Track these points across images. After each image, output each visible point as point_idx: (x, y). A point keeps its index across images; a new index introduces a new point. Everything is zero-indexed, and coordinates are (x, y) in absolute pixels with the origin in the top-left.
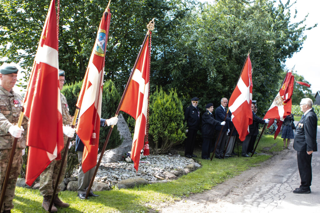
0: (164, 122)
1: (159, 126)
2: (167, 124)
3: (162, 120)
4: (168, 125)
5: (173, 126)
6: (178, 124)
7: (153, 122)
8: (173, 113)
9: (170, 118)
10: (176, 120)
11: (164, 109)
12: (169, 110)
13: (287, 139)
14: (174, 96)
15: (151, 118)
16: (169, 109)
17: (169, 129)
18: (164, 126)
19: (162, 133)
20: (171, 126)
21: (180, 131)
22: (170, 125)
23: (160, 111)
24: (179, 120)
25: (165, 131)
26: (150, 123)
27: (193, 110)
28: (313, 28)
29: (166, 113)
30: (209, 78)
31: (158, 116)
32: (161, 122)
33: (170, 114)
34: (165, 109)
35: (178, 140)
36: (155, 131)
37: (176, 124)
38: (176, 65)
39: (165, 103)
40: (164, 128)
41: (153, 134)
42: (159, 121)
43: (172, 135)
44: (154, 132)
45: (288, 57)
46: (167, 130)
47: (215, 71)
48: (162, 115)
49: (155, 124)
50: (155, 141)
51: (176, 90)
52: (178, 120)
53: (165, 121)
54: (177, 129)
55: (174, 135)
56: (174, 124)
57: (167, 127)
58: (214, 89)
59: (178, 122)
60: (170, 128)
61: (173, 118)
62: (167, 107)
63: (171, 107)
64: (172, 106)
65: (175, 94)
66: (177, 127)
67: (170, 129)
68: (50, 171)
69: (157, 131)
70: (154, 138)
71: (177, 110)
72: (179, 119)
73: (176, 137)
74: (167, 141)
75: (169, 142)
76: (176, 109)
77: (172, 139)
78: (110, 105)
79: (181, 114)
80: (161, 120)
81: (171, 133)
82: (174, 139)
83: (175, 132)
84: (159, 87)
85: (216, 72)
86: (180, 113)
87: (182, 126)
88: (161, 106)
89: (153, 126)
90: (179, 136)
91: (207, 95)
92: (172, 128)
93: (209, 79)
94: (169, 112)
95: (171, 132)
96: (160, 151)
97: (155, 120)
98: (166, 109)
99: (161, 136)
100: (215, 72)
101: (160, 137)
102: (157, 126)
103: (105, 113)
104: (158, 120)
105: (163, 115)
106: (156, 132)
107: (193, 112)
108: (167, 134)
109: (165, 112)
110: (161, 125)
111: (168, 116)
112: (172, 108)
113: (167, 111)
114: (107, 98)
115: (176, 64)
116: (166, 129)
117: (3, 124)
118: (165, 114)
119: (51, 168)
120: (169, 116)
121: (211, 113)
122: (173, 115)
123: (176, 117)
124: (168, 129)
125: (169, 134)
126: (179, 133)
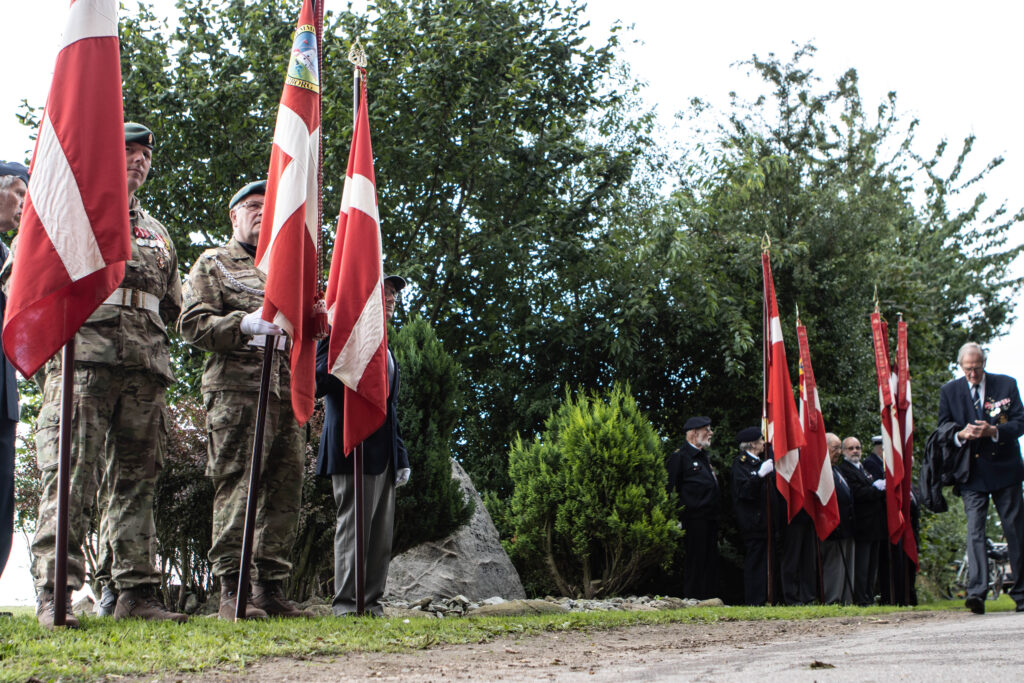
0: (603, 486)
1: (587, 498)
2: (612, 492)
3: (596, 478)
4: (615, 494)
5: (634, 497)
6: (650, 493)
7: (567, 493)
8: (629, 456)
9: (621, 470)
10: (643, 481)
11: (597, 443)
12: (615, 446)
14: (626, 406)
15: (558, 479)
16: (616, 441)
17: (621, 505)
18: (605, 500)
19: (599, 523)
20: (627, 497)
21: (657, 512)
22: (624, 493)
23: (587, 451)
24: (652, 479)
25: (609, 514)
26: (558, 495)
27: (695, 459)
29: (606, 455)
30: (728, 359)
31: (580, 467)
32: (594, 485)
33: (620, 457)
34: (601, 441)
35: (657, 540)
36: (576, 519)
37: (644, 491)
38: (621, 321)
39: (599, 426)
40: (603, 507)
41: (570, 530)
42: (587, 485)
43: (633, 527)
44: (572, 523)
46: (615, 511)
47: (746, 329)
48: (593, 463)
49: (573, 498)
50: (581, 555)
51: (628, 388)
52: (645, 479)
53: (604, 481)
54: (649, 510)
55: (640, 526)
56: (635, 491)
57: (613, 501)
59: (649, 486)
60: (625, 502)
61: (631, 470)
62: (606, 435)
63: (619, 437)
64: (623, 433)
65: (626, 399)
66: (647, 501)
67: (627, 506)
69: (583, 518)
70: (574, 545)
71: (642, 447)
72: (650, 476)
73: (647, 532)
74: (618, 552)
75: (627, 551)
76: (638, 445)
77: (635, 541)
78: (421, 383)
79: (656, 460)
80: (591, 481)
81: (630, 521)
82: (643, 538)
83: (644, 517)
84: (574, 388)
85: (751, 331)
86: (651, 456)
87: (662, 498)
88: (587, 435)
89: (567, 503)
90: (658, 528)
92: (630, 502)
93: (730, 364)
94: (615, 449)
95: (630, 516)
96: (599, 586)
97: (571, 483)
98: (606, 442)
99: (598, 534)
100: (747, 332)
101: (595, 538)
102: (580, 502)
103: (407, 408)
104: (581, 482)
105: (595, 463)
106: (579, 521)
107: (696, 464)
108: (615, 522)
109: (602, 450)
110: (593, 498)
111: (612, 465)
112: (623, 439)
113: (609, 447)
114: (412, 360)
115: (619, 318)
116: (611, 509)
118: (602, 458)
120: (616, 466)
121: (757, 458)
122: (628, 462)
123: (640, 468)
124: (618, 508)
125: (624, 525)
126: (655, 518)
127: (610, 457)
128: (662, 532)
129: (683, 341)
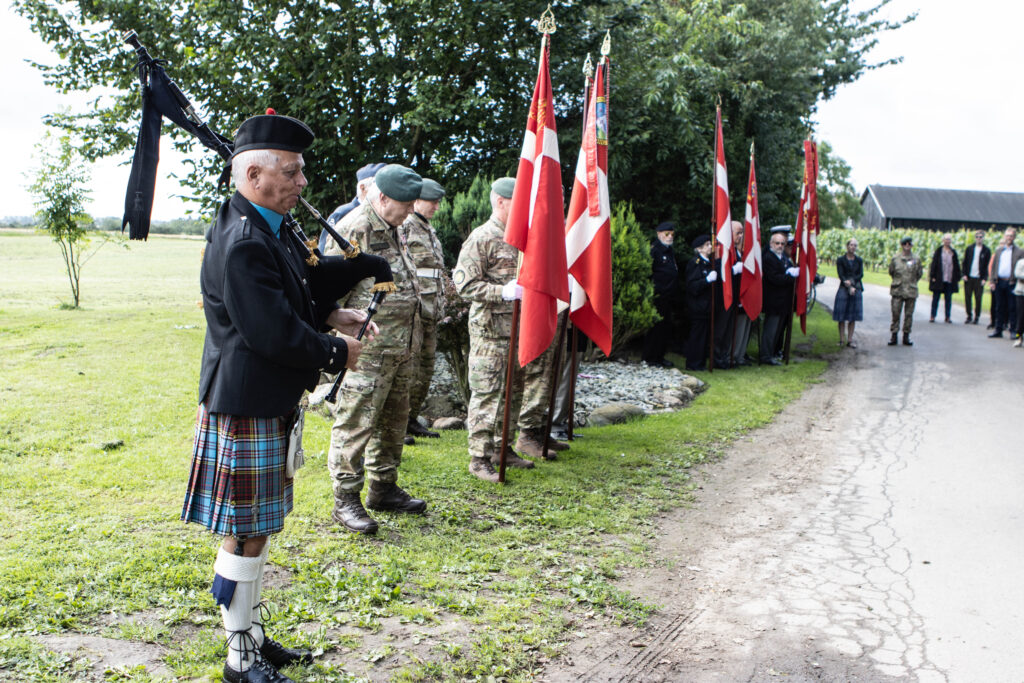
5: (633, 293)
6: (643, 289)
8: (632, 262)
9: (626, 272)
10: (638, 280)
12: (624, 254)
13: (847, 322)
14: (629, 220)
16: (624, 251)
17: (624, 299)
20: (629, 293)
21: (646, 303)
22: (626, 289)
25: (616, 304)
27: (664, 254)
28: (903, 26)
30: (693, 174)
33: (627, 264)
35: (645, 324)
38: (621, 143)
43: (630, 314)
45: (823, 98)
46: (620, 303)
51: (631, 206)
52: (640, 278)
54: (640, 299)
55: (636, 315)
56: (633, 287)
58: (697, 199)
59: (641, 283)
60: (626, 296)
61: (632, 272)
62: (619, 246)
63: (627, 248)
64: (629, 245)
66: (641, 294)
67: (628, 300)
68: (544, 380)
71: (640, 254)
72: (643, 276)
73: (640, 319)
74: (617, 329)
75: (623, 330)
77: (631, 324)
81: (628, 310)
82: (638, 322)
83: (639, 308)
87: (649, 293)
90: (646, 315)
91: (681, 213)
92: (630, 296)
93: (695, 177)
94: (624, 258)
95: (629, 307)
98: (619, 252)
107: (665, 258)
108: (620, 311)
111: (621, 270)
112: (630, 250)
113: (620, 256)
115: (620, 140)
116: (618, 299)
117: (488, 294)
119: (545, 373)
120: (623, 270)
121: (707, 259)
122: (631, 267)
123: (636, 271)
124: (622, 300)
125: (625, 313)
126: (645, 308)
127: (621, 264)
128: (648, 318)
129: (662, 157)
